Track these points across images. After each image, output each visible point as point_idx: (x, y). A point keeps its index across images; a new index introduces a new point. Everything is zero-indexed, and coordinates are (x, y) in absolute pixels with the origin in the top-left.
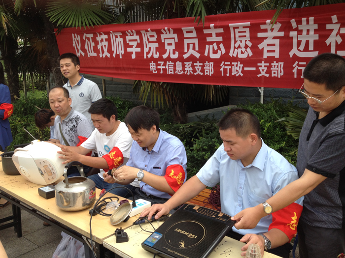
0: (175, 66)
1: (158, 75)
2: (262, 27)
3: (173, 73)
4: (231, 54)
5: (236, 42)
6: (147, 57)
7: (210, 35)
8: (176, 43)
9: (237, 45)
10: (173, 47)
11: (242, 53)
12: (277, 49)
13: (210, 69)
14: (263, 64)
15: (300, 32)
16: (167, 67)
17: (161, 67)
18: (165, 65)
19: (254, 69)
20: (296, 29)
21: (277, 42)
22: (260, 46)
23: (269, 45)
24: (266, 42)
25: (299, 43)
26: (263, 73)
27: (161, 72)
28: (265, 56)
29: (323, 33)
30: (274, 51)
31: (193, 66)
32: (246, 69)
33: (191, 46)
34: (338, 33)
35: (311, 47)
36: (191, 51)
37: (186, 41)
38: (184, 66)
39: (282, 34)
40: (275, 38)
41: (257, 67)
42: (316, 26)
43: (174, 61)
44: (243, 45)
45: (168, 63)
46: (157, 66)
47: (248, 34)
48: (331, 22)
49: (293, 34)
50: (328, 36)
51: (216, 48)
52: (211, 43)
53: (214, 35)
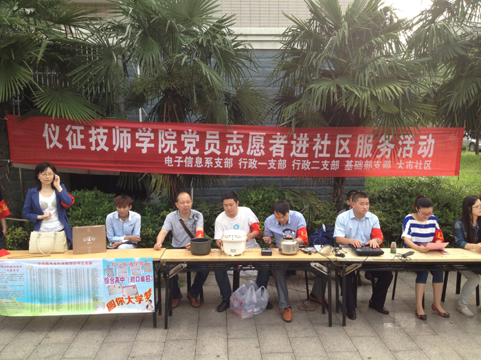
0: (194, 160)
1: (175, 167)
2: (274, 137)
3: (192, 166)
4: (248, 153)
5: (252, 145)
6: (162, 152)
8: (196, 142)
9: (253, 147)
10: (194, 145)
11: (257, 152)
12: (282, 151)
13: (229, 163)
14: (272, 160)
15: (298, 142)
17: (179, 161)
18: (183, 159)
19: (266, 164)
20: (296, 140)
21: (283, 147)
22: (271, 149)
23: (277, 148)
24: (275, 146)
25: (297, 148)
26: (272, 167)
27: (179, 166)
28: (274, 156)
29: (311, 143)
30: (280, 152)
31: (213, 161)
32: (259, 163)
33: (212, 145)
34: (320, 144)
35: (304, 151)
36: (212, 149)
37: (207, 142)
38: (204, 161)
39: (286, 142)
40: (281, 144)
41: (268, 163)
42: (308, 139)
43: (194, 156)
44: (258, 147)
45: (187, 158)
46: (173, 160)
47: (262, 141)
48: (316, 137)
49: (293, 142)
50: (314, 145)
51: (235, 148)
52: (232, 144)
53: (235, 139)
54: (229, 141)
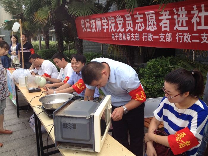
0: (122, 36)
1: (115, 41)
2: (161, 13)
3: (121, 40)
4: (147, 29)
7: (137, 18)
10: (121, 26)
11: (152, 28)
13: (138, 38)
14: (162, 34)
15: (179, 16)
16: (119, 36)
19: (158, 37)
20: (177, 14)
22: (160, 24)
25: (179, 22)
26: (162, 40)
27: (117, 39)
28: (163, 30)
29: (190, 16)
30: (167, 27)
31: (130, 36)
32: (154, 37)
33: (129, 24)
34: (197, 16)
36: (129, 28)
37: (127, 22)
38: (126, 36)
39: (170, 17)
40: (167, 19)
42: (186, 12)
43: (122, 33)
46: (115, 36)
52: (138, 23)
53: (139, 18)
54: (137, 21)
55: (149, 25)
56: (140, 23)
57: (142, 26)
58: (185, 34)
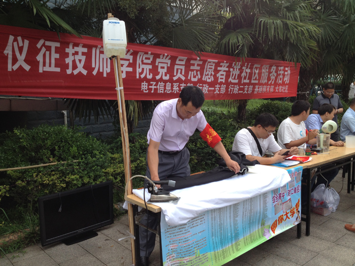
1: (149, 94)
4: (203, 79)
5: (206, 71)
6: (140, 77)
7: (193, 65)
8: (168, 67)
10: (165, 70)
11: (209, 78)
12: (224, 77)
17: (153, 87)
18: (156, 85)
20: (233, 68)
21: (225, 73)
22: (218, 75)
23: (221, 75)
25: (233, 74)
26: (217, 91)
27: (152, 92)
28: (219, 82)
29: (241, 70)
30: (223, 79)
31: (179, 86)
32: (210, 89)
33: (179, 71)
34: (245, 71)
35: (236, 78)
36: (179, 75)
37: (176, 67)
38: (172, 86)
40: (224, 71)
41: (215, 88)
42: (240, 67)
44: (210, 74)
46: (148, 86)
48: (244, 66)
50: (242, 73)
51: (195, 74)
53: (196, 65)
54: (192, 68)
55: (206, 75)
56: (195, 71)
57: (197, 74)
58: (235, 86)
